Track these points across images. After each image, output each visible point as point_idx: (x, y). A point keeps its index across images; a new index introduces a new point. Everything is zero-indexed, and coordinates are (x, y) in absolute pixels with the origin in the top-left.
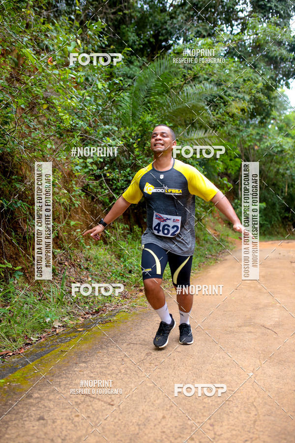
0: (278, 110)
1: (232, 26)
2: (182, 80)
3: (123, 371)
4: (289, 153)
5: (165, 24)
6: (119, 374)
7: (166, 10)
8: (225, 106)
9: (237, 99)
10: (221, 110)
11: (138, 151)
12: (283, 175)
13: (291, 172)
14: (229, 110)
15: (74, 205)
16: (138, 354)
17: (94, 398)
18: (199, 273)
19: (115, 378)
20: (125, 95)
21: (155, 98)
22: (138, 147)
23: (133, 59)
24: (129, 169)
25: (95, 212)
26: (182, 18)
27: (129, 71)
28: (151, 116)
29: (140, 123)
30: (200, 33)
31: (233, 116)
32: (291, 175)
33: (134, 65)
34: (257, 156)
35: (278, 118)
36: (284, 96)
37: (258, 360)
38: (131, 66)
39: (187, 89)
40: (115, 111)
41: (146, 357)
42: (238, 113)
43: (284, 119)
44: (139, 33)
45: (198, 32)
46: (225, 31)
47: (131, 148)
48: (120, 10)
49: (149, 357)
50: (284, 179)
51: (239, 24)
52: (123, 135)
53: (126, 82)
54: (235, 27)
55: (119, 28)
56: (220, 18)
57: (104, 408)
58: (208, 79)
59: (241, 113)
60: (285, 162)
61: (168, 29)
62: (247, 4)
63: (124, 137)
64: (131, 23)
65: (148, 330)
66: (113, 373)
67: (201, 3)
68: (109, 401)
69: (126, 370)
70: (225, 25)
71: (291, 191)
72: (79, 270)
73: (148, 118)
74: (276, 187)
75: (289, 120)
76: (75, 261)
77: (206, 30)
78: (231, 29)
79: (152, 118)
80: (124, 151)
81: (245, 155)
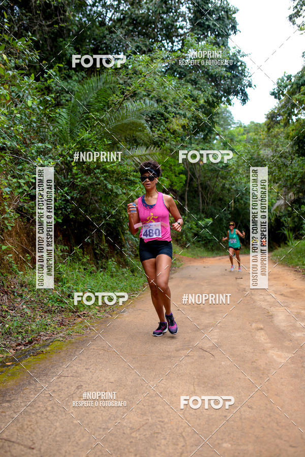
0: (221, 126)
1: (173, 42)
2: (121, 96)
3: (49, 408)
4: (233, 168)
5: (104, 38)
6: (45, 412)
7: (105, 24)
8: (166, 122)
9: (177, 116)
10: (162, 126)
11: (76, 169)
12: (229, 190)
13: (236, 187)
14: (170, 126)
15: (7, 228)
16: (68, 388)
17: (13, 442)
18: (143, 294)
19: (40, 416)
20: (63, 112)
21: (93, 114)
22: (76, 165)
23: (71, 73)
24: (66, 188)
25: (31, 234)
26: (121, 33)
27: (67, 86)
28: (89, 133)
29: (78, 140)
30: (140, 49)
31: (174, 132)
32: (237, 190)
33: (72, 80)
34: (202, 171)
35: (222, 133)
36: (228, 112)
37: (192, 386)
38: (70, 81)
39: (126, 105)
40: (51, 128)
41: (76, 390)
42: (179, 129)
43: (229, 134)
44: (77, 46)
45: (137, 47)
46: (166, 47)
47: (69, 167)
48: (57, 23)
49: (80, 390)
50: (229, 194)
51: (179, 41)
52: (60, 152)
53: (64, 97)
54: (175, 44)
55: (57, 42)
56: (159, 34)
57: (23, 453)
58: (149, 95)
59: (182, 130)
60: (231, 177)
61: (108, 43)
62: (186, 21)
63: (61, 155)
64: (69, 36)
65: (81, 360)
66: (37, 412)
67: (140, 18)
68: (30, 444)
69: (53, 408)
70: (165, 41)
71: (237, 206)
72: (12, 297)
73: (86, 135)
74: (223, 202)
75: (233, 135)
76: (8, 288)
77: (146, 46)
78: (172, 45)
79: (90, 135)
80: (62, 170)
81: (190, 170)
